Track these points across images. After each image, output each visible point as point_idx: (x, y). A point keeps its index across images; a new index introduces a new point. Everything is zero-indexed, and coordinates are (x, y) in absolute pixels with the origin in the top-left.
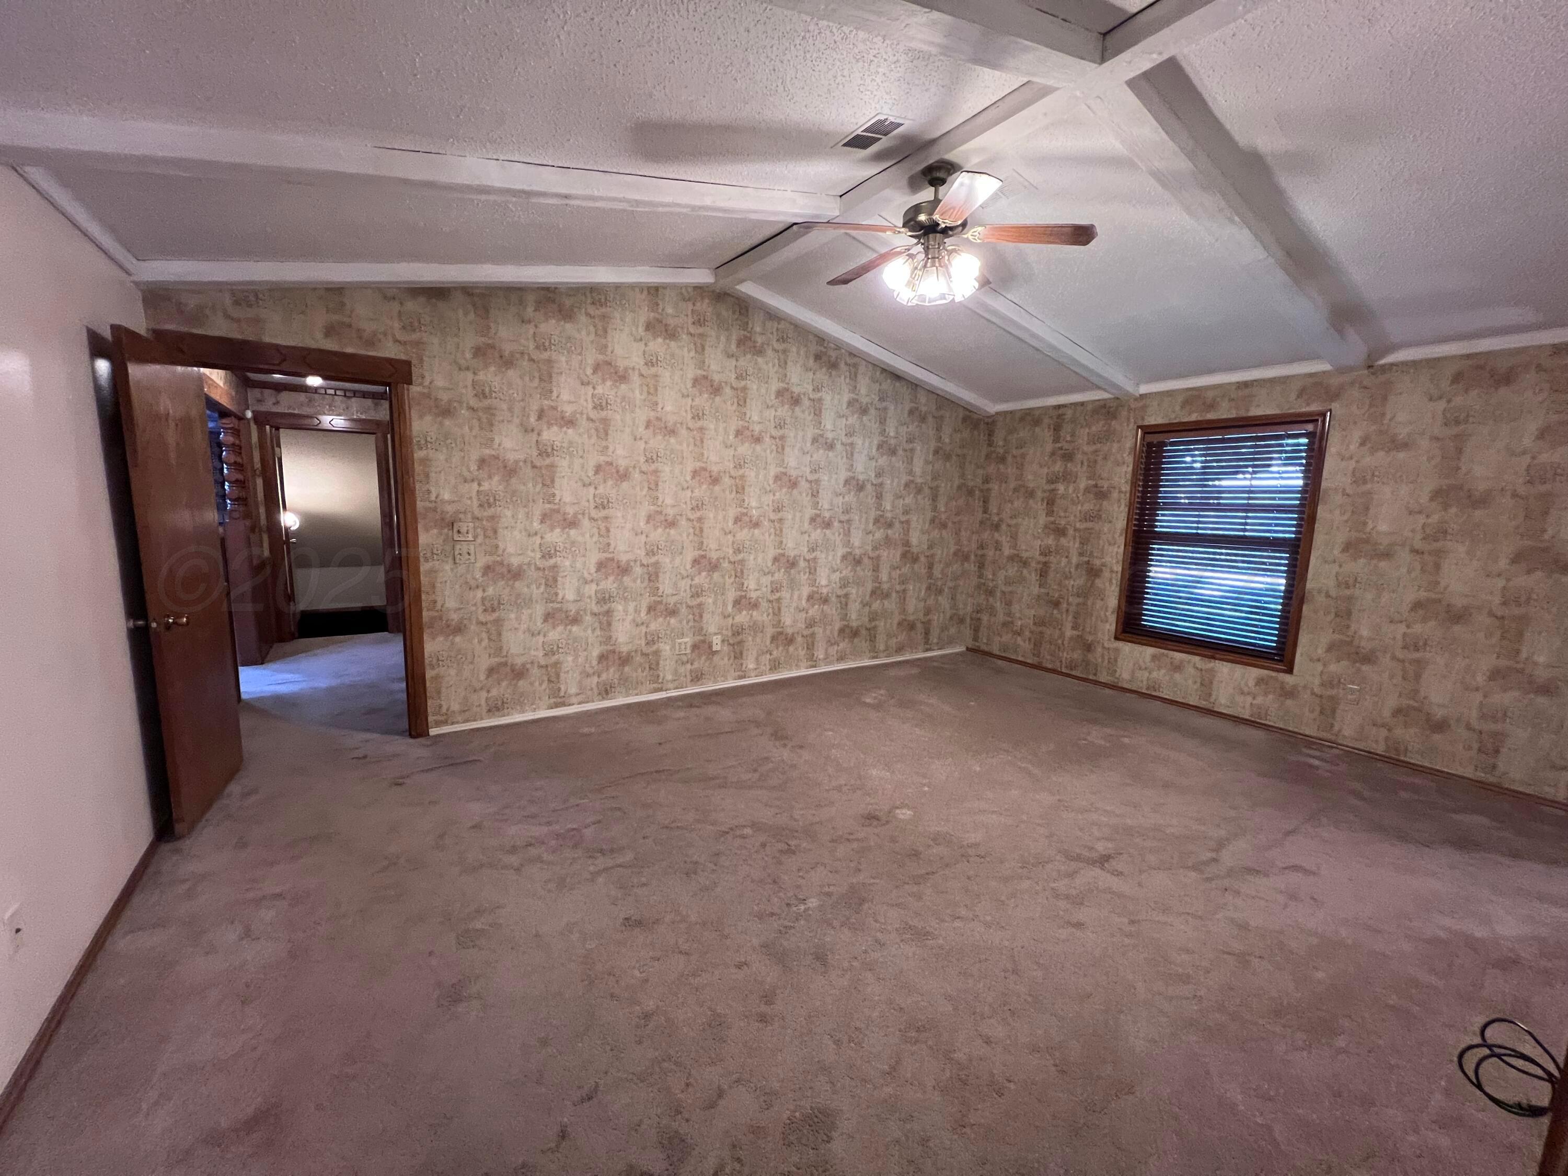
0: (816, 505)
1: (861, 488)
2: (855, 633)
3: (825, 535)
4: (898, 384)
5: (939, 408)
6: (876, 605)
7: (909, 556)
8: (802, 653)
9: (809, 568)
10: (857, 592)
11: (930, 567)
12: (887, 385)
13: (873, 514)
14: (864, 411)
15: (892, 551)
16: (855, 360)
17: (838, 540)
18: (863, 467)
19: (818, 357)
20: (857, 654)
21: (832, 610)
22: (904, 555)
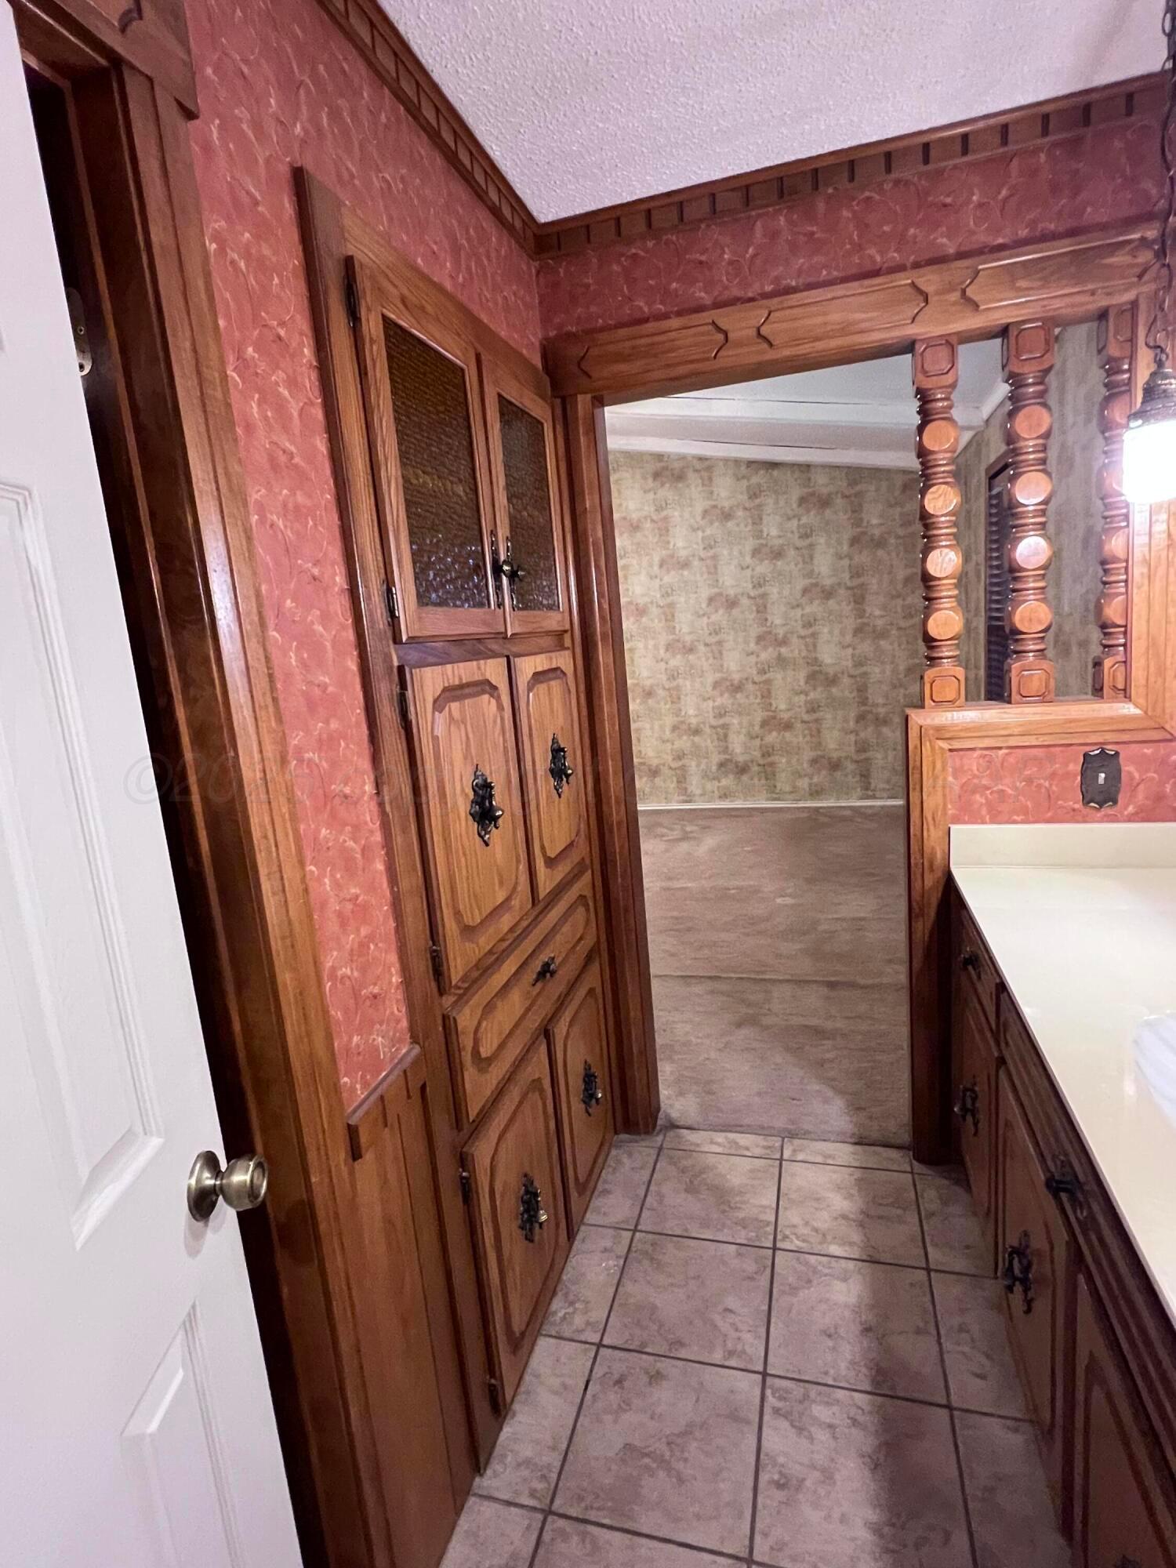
0: (672, 630)
1: (732, 603)
2: (742, 770)
3: (688, 661)
4: (775, 473)
5: (852, 483)
6: (772, 738)
7: (817, 676)
8: (672, 785)
9: (671, 696)
10: (740, 724)
11: (862, 690)
12: (759, 478)
13: (755, 631)
14: (727, 516)
15: (790, 673)
16: (707, 463)
17: (706, 666)
18: (731, 579)
19: (656, 475)
20: (748, 792)
21: (707, 741)
22: (811, 677)
